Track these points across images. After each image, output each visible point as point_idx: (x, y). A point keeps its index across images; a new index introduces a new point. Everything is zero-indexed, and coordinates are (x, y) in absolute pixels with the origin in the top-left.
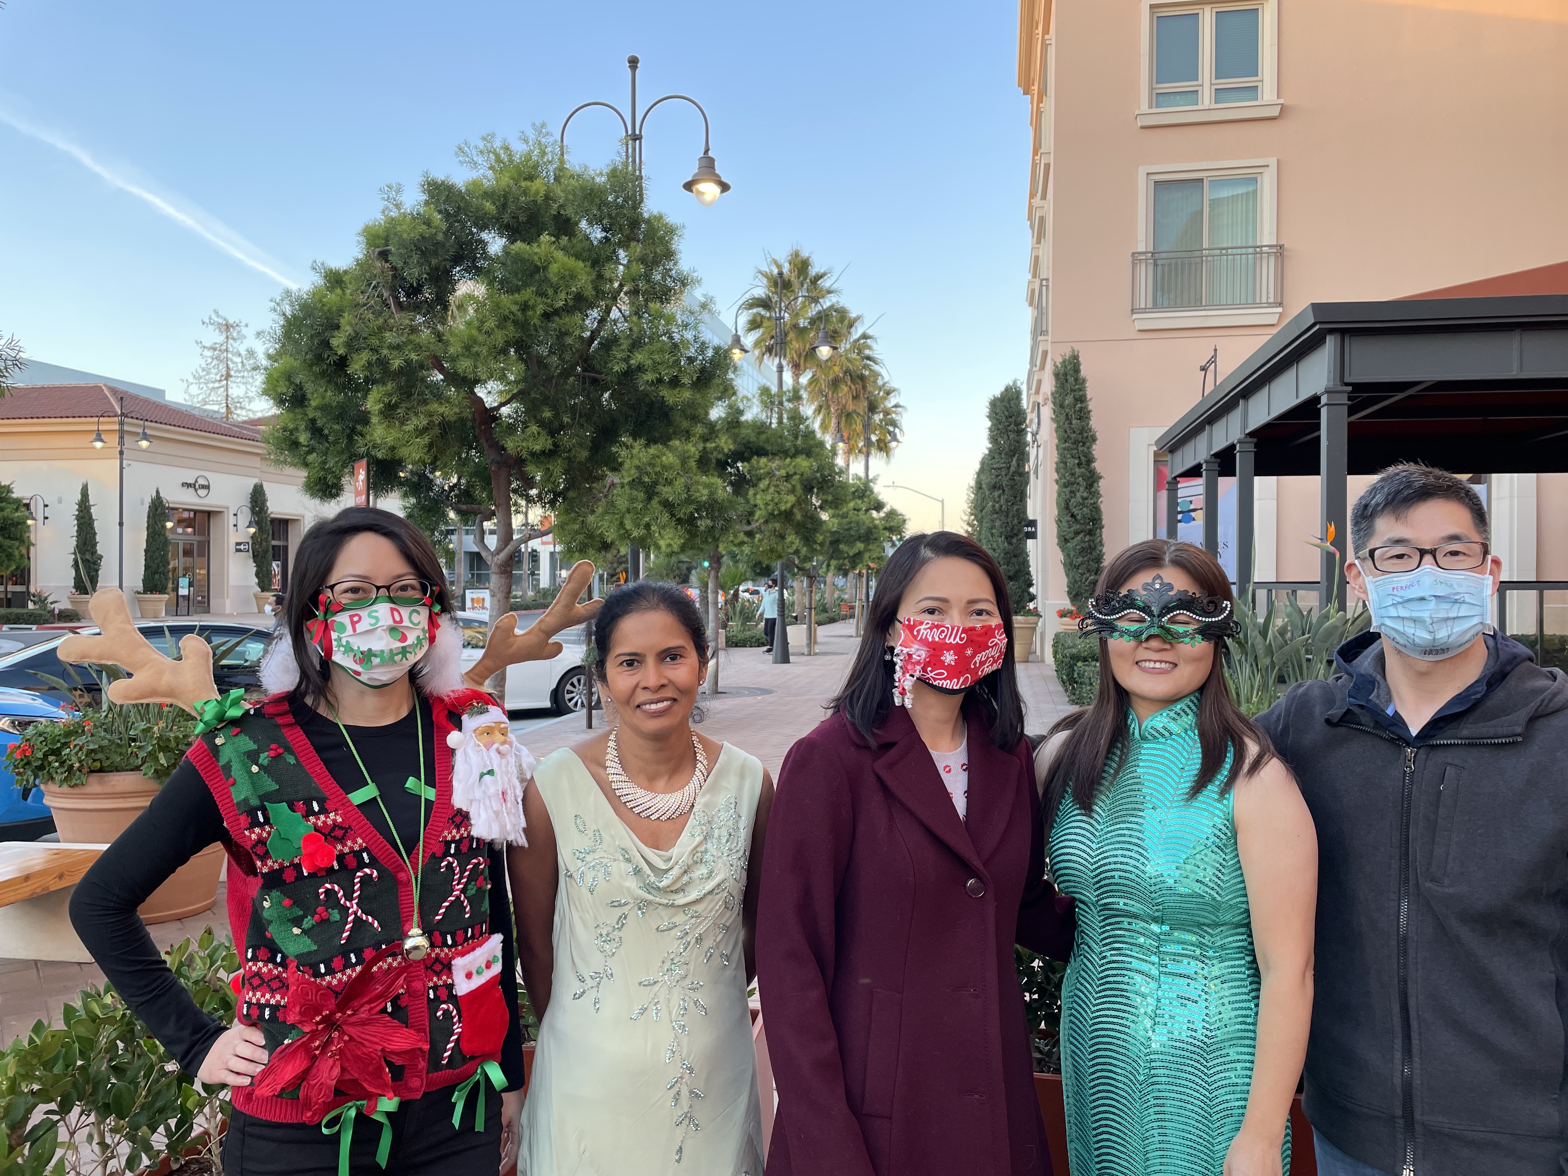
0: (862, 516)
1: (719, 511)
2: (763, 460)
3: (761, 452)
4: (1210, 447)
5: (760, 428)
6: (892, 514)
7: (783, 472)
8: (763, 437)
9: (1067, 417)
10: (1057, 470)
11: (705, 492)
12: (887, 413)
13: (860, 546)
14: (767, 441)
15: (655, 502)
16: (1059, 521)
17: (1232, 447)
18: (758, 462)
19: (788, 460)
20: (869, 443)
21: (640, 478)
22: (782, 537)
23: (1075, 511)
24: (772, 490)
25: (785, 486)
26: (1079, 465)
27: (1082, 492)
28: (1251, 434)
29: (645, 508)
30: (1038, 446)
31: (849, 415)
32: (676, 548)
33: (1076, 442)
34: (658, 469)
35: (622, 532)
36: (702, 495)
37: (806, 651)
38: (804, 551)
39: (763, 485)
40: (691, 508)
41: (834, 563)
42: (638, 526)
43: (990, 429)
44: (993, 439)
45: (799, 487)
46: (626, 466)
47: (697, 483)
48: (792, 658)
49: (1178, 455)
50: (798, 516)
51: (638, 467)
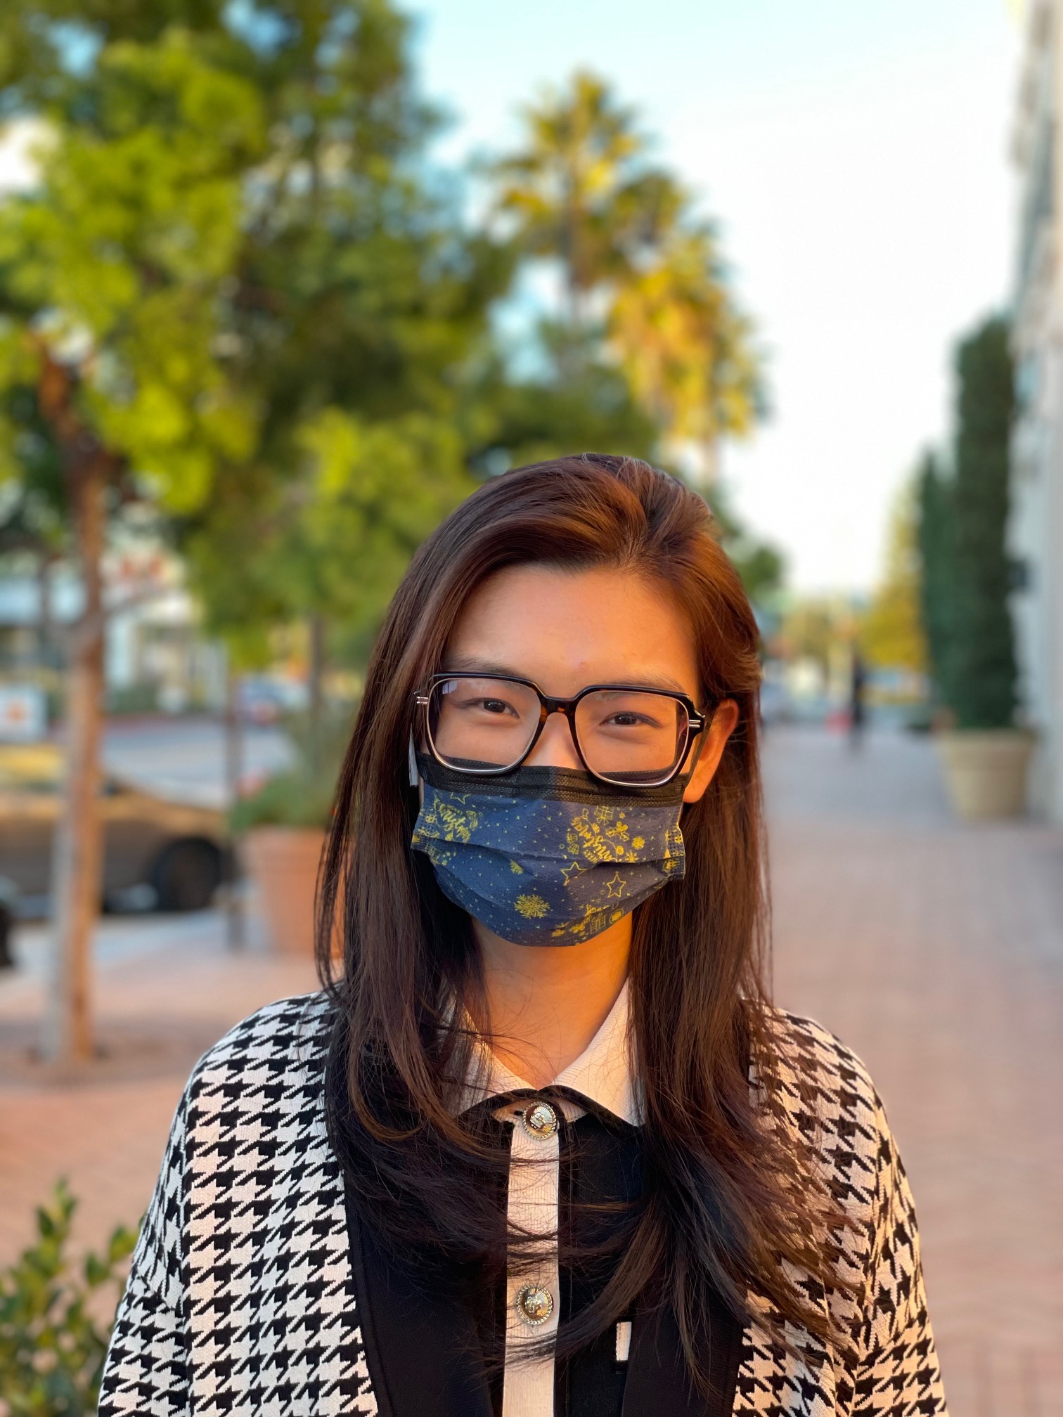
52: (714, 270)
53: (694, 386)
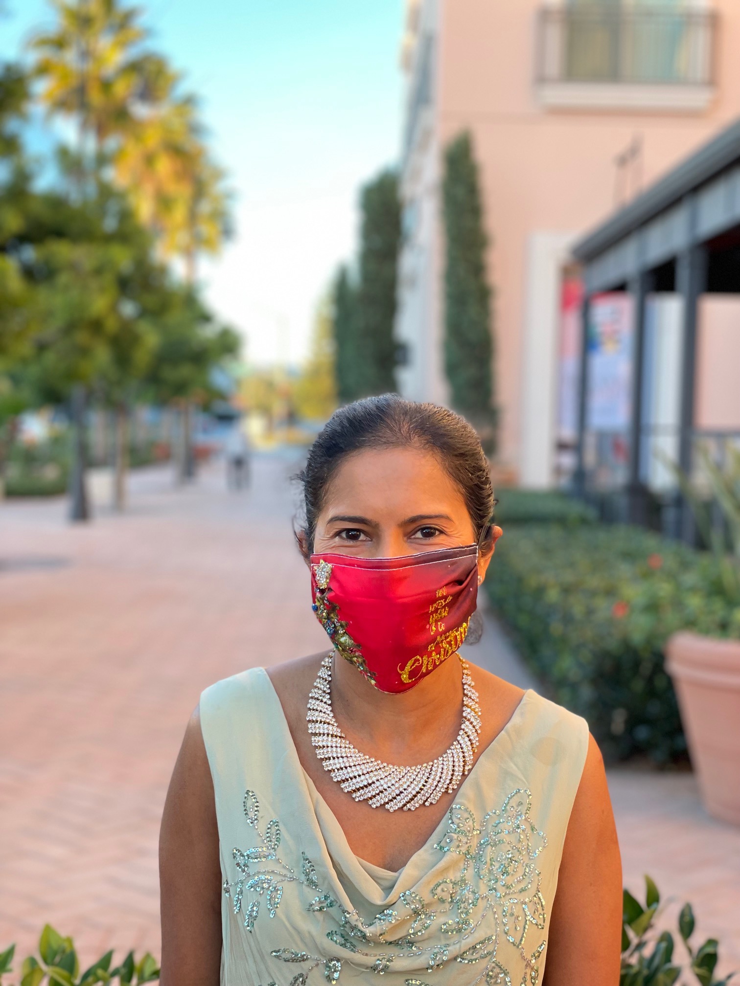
3: (59, 233)
5: (56, 202)
52: (195, 129)
53: (179, 213)
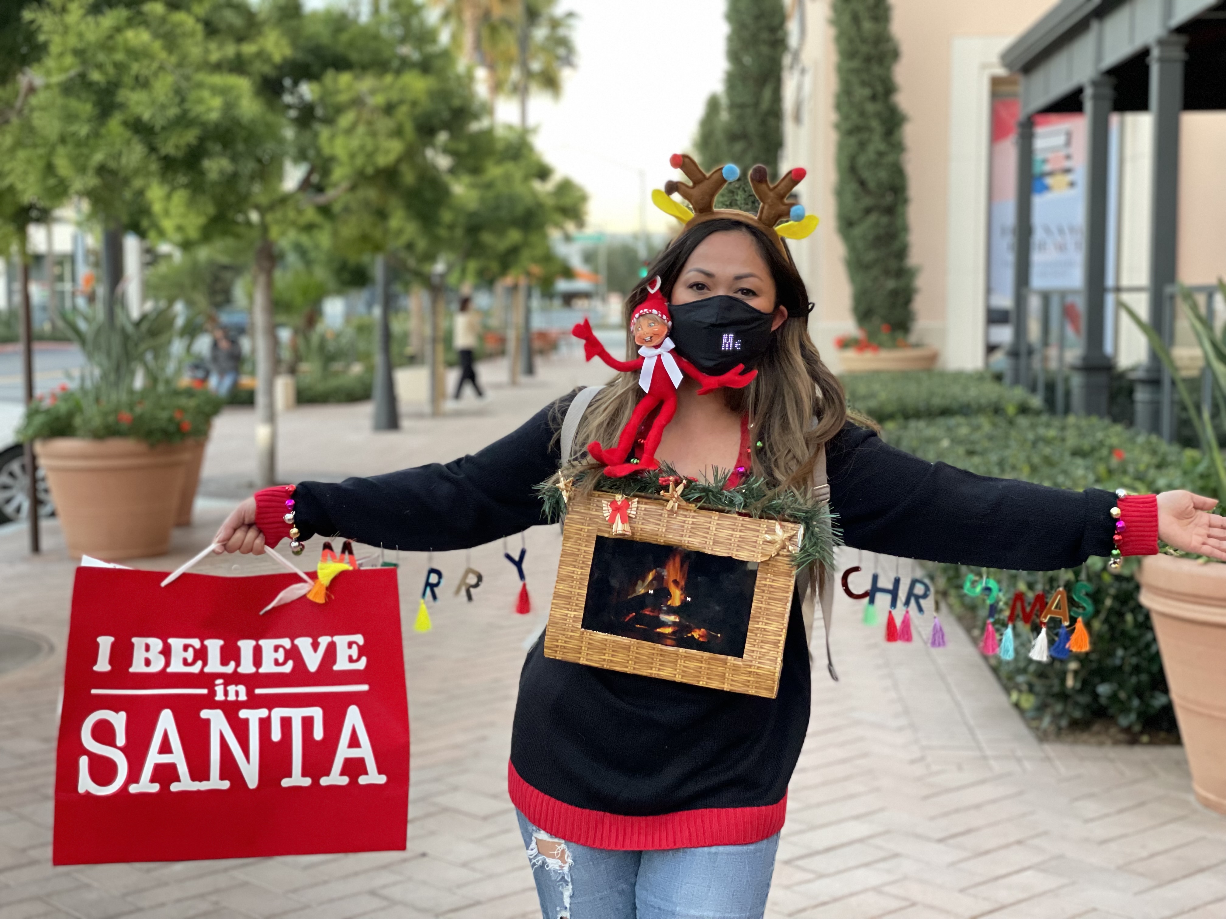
0: (519, 188)
1: (246, 141)
2: (345, 78)
3: (341, 64)
4: (1099, 55)
6: (566, 186)
7: (379, 100)
8: (344, 37)
9: (856, 19)
10: (838, 107)
11: (217, 102)
12: (555, 24)
13: (514, 236)
14: (351, 44)
15: (115, 124)
16: (840, 193)
17: (1143, 55)
18: (335, 81)
19: (389, 79)
20: (529, 74)
21: (82, 76)
22: (382, 215)
23: (866, 174)
24: (361, 129)
25: (384, 124)
26: (874, 98)
27: (877, 144)
28: (1181, 30)
29: (96, 134)
30: (803, 71)
31: (494, 30)
32: (193, 233)
33: (868, 59)
34: (119, 56)
35: (52, 182)
36: (210, 110)
37: (427, 408)
38: (422, 244)
39: (346, 120)
40: (190, 136)
41: (473, 265)
42: (82, 169)
43: (730, 39)
44: (734, 55)
45: (409, 129)
46: (54, 49)
47: (200, 85)
48: (405, 423)
49: (1039, 77)
50: (409, 177)
51: (79, 53)
